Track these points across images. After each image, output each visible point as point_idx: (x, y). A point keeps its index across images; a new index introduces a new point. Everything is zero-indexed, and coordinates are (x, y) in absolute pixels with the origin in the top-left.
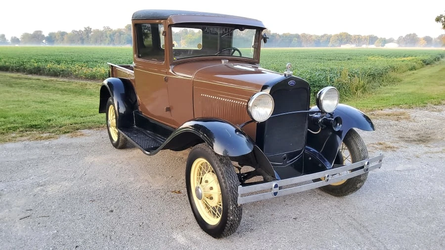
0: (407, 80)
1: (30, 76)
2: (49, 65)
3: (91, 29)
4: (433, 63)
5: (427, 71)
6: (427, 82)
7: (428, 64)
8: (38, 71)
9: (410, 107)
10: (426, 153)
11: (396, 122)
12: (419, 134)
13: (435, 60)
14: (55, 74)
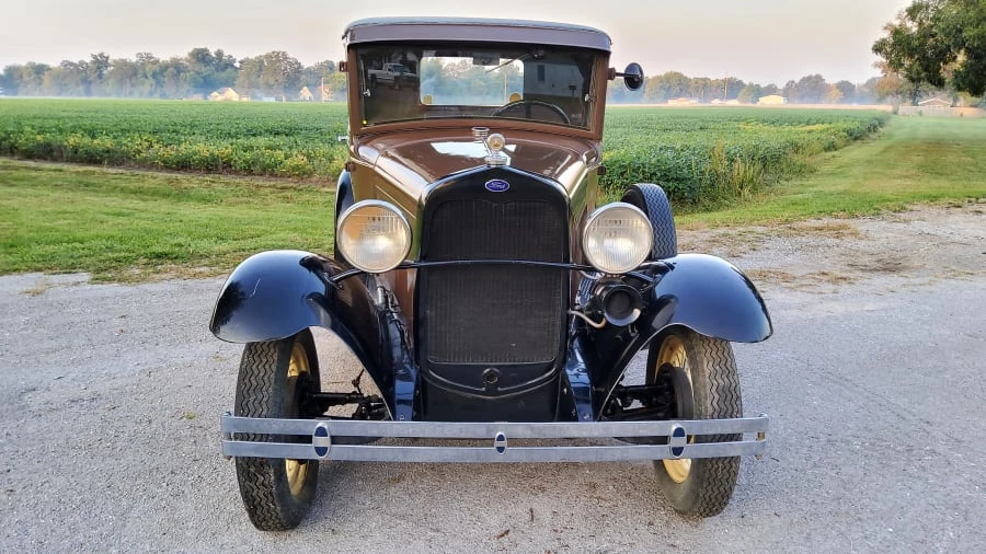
0: (826, 168)
1: (31, 163)
2: (72, 140)
3: (107, 58)
4: (867, 136)
5: (857, 152)
6: (866, 173)
7: (856, 139)
8: (47, 152)
9: (853, 216)
10: (904, 285)
11: (837, 241)
12: (880, 260)
13: (869, 131)
14: (92, 158)
